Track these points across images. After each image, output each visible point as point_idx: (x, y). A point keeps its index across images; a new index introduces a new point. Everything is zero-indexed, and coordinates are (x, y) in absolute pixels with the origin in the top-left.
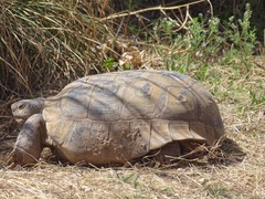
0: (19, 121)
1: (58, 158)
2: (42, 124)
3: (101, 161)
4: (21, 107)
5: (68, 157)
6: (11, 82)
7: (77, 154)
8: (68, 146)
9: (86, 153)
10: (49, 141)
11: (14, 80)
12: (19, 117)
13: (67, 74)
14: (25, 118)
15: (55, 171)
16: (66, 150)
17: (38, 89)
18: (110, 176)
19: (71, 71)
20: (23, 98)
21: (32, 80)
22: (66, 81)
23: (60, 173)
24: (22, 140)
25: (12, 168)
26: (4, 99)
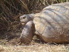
0: (23, 24)
1: (40, 40)
2: (33, 25)
3: (59, 41)
4: (24, 18)
5: (45, 40)
6: (20, 6)
7: (48, 39)
8: (45, 35)
9: (52, 38)
10: (36, 33)
11: (21, 6)
12: (23, 22)
13: (44, 3)
14: (26, 23)
15: (39, 46)
16: (44, 36)
17: (31, 10)
18: (63, 48)
19: (46, 2)
21: (29, 6)
22: (44, 6)
23: (41, 47)
25: (20, 45)
26: (17, 14)
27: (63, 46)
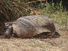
0: (7, 27)
1: (16, 36)
2: (12, 28)
4: (7, 24)
6: (5, 18)
7: (20, 35)
8: (18, 33)
9: (23, 35)
10: (14, 32)
12: (7, 26)
14: (8, 27)
15: (15, 39)
16: (18, 34)
17: (11, 20)
19: (19, 16)
20: (7, 22)
21: (10, 18)
22: (18, 18)
23: (16, 40)
24: (7, 32)
25: (5, 39)
26: (3, 22)
27: (29, 40)
